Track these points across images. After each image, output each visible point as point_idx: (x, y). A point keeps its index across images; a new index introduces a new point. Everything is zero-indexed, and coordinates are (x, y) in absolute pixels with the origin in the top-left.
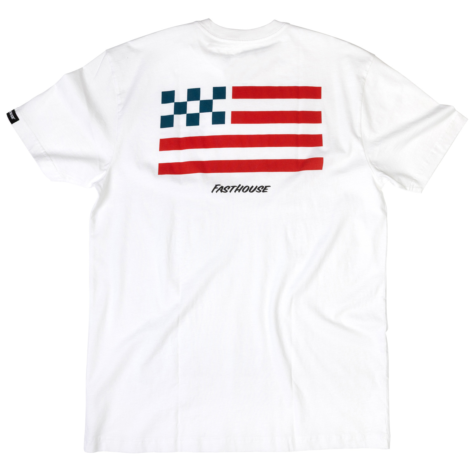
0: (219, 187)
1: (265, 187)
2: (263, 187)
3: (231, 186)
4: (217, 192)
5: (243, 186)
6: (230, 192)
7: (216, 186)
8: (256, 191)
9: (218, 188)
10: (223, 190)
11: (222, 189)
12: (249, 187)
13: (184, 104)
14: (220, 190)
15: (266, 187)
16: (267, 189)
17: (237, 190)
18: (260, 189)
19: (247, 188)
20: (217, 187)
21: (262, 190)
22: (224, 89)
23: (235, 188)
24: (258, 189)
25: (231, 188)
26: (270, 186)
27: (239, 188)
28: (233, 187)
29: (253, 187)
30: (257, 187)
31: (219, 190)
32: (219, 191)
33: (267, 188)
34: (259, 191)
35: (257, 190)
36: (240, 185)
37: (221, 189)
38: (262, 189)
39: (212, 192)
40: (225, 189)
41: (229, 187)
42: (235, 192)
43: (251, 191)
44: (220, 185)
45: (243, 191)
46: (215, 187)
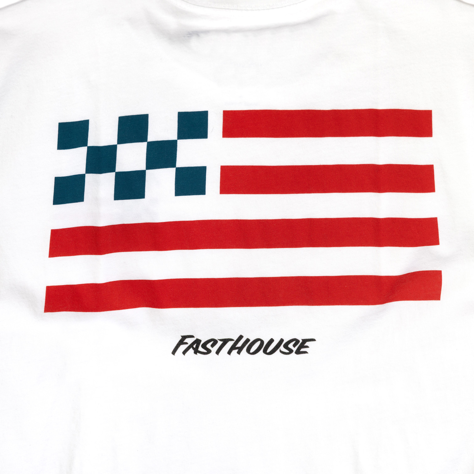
0: (189, 341)
1: (301, 341)
2: (297, 341)
3: (220, 340)
4: (184, 352)
5: (248, 340)
6: (218, 352)
7: (184, 338)
8: (281, 352)
9: (187, 343)
10: (201, 349)
11: (197, 347)
12: (262, 342)
13: (111, 151)
14: (193, 348)
15: (305, 341)
16: (307, 347)
17: (233, 348)
18: (291, 346)
19: (258, 343)
20: (187, 340)
21: (295, 349)
22: (204, 115)
23: (230, 344)
24: (286, 346)
25: (220, 343)
26: (313, 340)
27: (239, 345)
28: (225, 341)
29: (271, 341)
30: (282, 340)
31: (191, 349)
32: (191, 351)
33: (307, 344)
34: (287, 351)
35: (282, 348)
36: (241, 337)
37: (195, 346)
38: (294, 346)
39: (174, 352)
40: (204, 346)
41: (215, 342)
42: (229, 352)
43: (269, 351)
44: (192, 337)
45: (248, 351)
46: (181, 342)
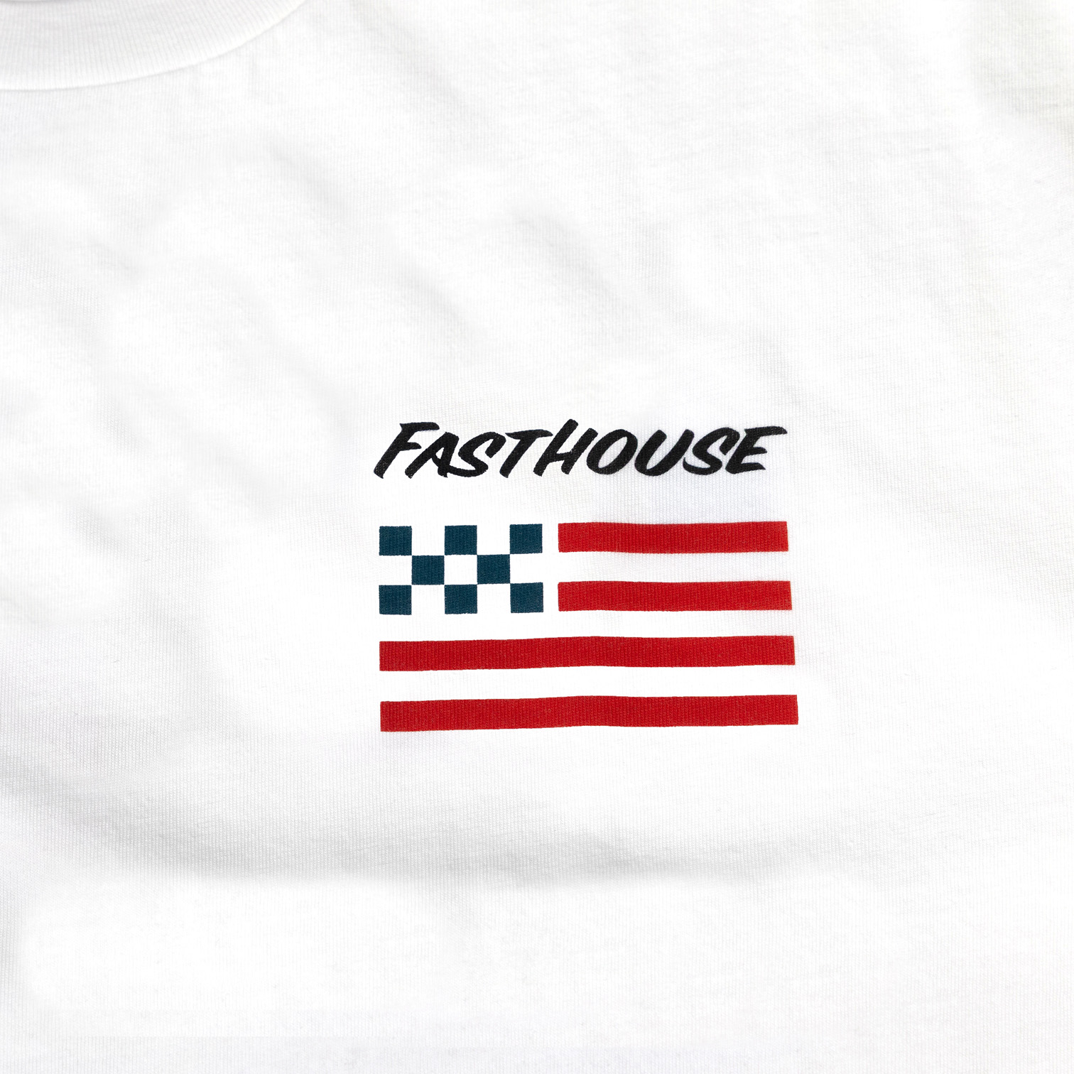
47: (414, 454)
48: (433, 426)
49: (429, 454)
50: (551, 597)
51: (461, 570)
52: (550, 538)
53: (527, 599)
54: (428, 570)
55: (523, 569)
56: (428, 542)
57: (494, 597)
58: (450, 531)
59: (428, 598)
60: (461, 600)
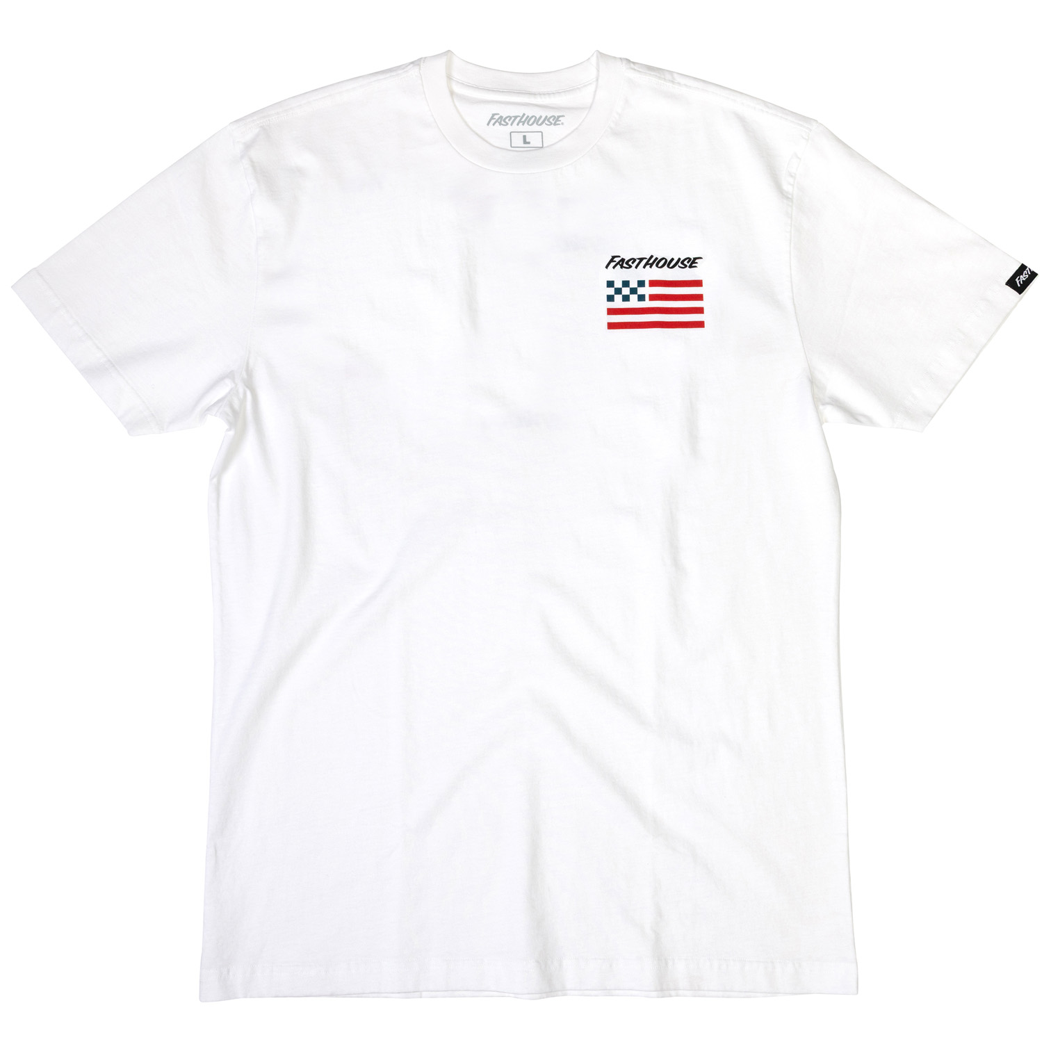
47: (615, 263)
48: (619, 257)
49: (618, 263)
50: (647, 298)
51: (626, 291)
52: (647, 284)
53: (641, 298)
54: (618, 291)
55: (641, 291)
56: (618, 285)
57: (634, 298)
58: (623, 282)
59: (618, 298)
60: (626, 298)
